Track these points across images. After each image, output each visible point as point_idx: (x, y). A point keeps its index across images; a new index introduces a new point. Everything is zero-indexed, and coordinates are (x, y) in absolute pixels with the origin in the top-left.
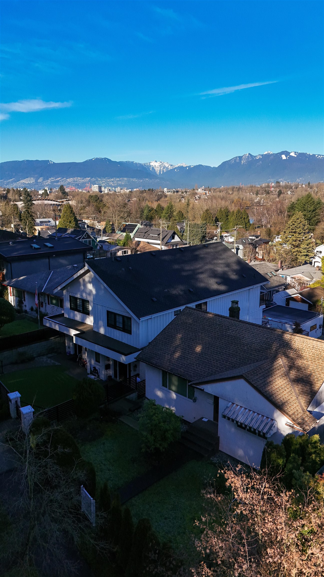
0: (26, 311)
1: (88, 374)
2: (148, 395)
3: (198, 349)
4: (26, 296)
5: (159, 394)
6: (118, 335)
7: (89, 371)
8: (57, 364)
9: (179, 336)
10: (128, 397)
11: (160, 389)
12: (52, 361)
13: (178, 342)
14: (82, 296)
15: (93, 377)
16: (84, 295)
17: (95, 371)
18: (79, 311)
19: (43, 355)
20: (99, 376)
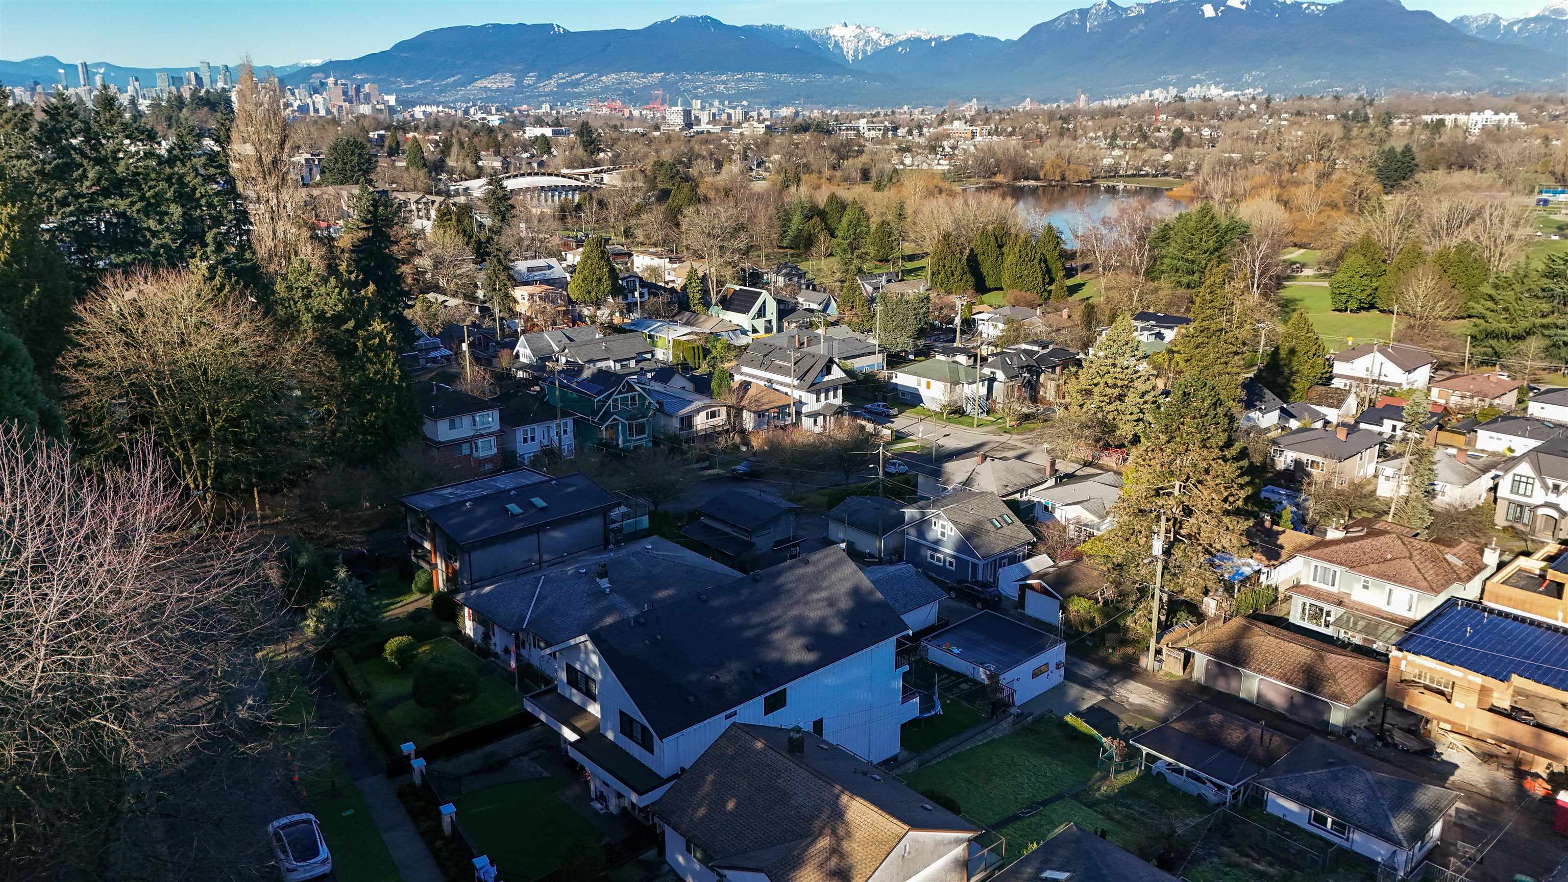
0: (496, 655)
1: (592, 800)
2: (668, 857)
3: (731, 805)
4: (496, 628)
5: (681, 859)
6: (635, 750)
7: (593, 796)
8: (546, 774)
9: (711, 777)
10: (641, 857)
11: (682, 855)
12: (539, 769)
13: (706, 788)
14: (582, 667)
15: (598, 806)
16: (586, 668)
17: (601, 798)
18: (579, 689)
19: (523, 754)
20: (607, 807)
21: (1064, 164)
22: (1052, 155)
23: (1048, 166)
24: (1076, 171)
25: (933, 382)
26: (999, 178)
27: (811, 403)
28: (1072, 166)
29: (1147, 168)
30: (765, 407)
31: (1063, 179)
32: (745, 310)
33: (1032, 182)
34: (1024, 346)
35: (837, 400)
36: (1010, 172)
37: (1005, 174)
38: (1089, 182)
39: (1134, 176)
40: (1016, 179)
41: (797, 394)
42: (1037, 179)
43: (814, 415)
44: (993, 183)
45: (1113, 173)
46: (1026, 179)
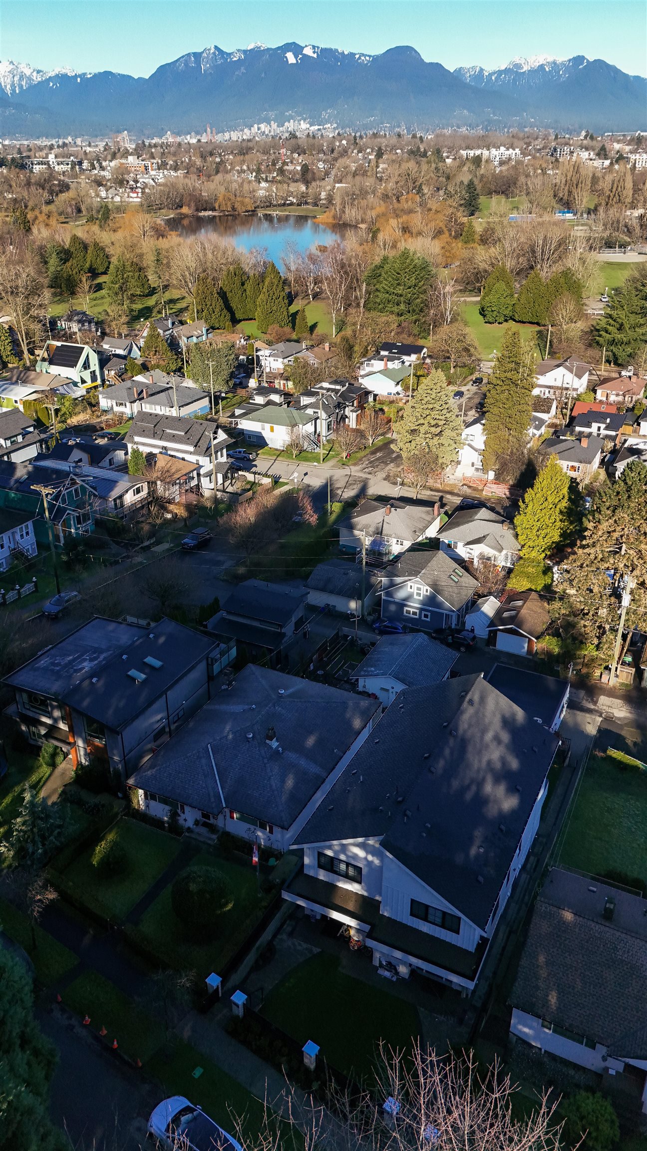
1: (378, 968)
2: (515, 1031)
4: (187, 809)
5: (528, 1030)
7: (376, 963)
8: (315, 950)
12: (304, 945)
15: (387, 974)
18: (330, 871)
21: (233, 198)
22: (222, 189)
23: (221, 199)
24: (242, 203)
25: (275, 426)
26: (185, 210)
27: (207, 465)
28: (239, 199)
29: (291, 198)
30: (176, 476)
31: (234, 209)
32: (73, 365)
33: (210, 213)
34: (326, 385)
35: (223, 459)
36: (193, 204)
37: (189, 206)
38: (252, 211)
39: (284, 205)
40: (198, 210)
41: (193, 458)
42: (214, 209)
43: (209, 475)
44: (181, 214)
45: (268, 204)
46: (205, 210)
